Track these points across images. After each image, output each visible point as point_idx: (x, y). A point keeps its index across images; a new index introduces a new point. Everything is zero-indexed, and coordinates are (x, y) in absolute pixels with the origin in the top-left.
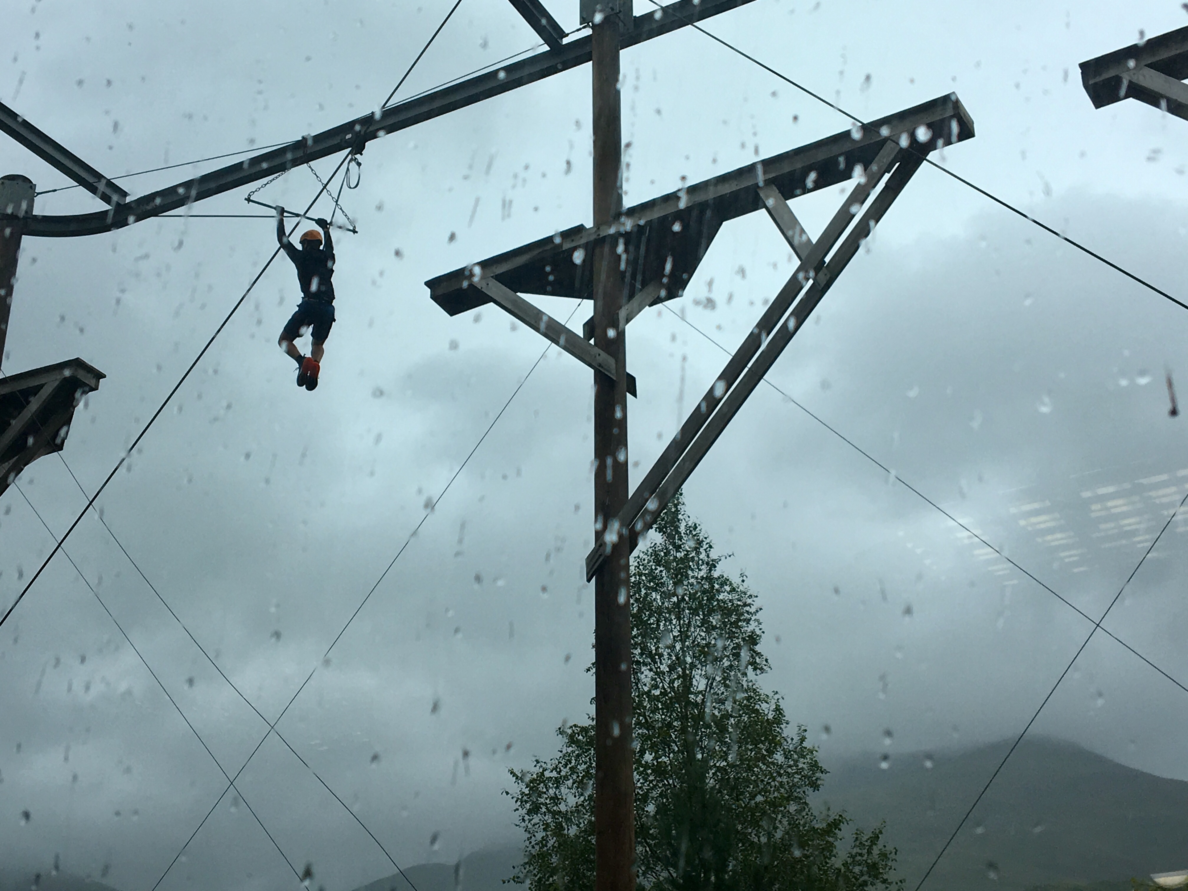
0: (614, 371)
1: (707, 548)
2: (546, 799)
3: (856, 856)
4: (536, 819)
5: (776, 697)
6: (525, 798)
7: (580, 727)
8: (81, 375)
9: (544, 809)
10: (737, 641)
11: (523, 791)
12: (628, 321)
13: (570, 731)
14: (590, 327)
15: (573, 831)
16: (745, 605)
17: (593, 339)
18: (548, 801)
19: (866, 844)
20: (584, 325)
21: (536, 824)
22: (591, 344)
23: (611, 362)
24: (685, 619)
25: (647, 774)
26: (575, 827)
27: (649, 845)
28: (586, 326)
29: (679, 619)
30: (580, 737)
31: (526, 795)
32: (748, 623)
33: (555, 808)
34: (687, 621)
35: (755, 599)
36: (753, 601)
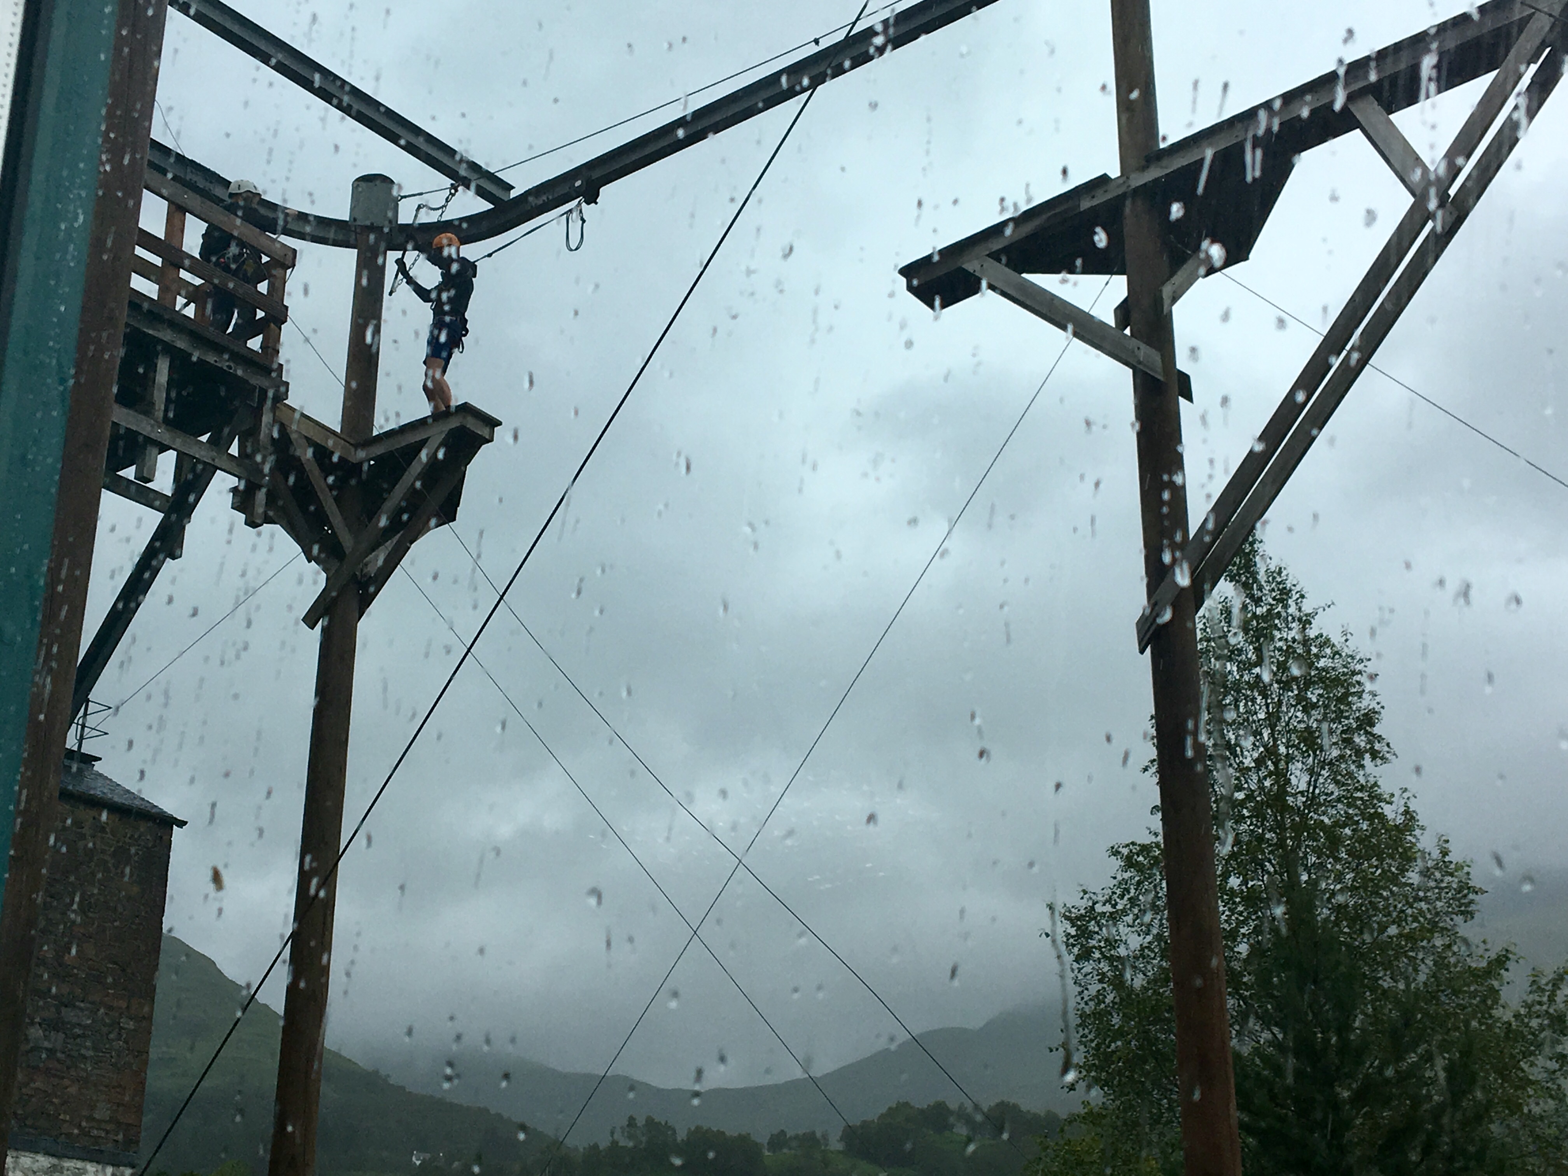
0: (1160, 370)
1: (1297, 599)
2: (1100, 941)
3: (1533, 1005)
4: (1088, 967)
5: (1406, 795)
6: (1071, 940)
7: (1139, 845)
8: (471, 424)
9: (1097, 955)
10: (1346, 722)
11: (1068, 931)
12: (1174, 300)
13: (1125, 851)
14: (1124, 312)
15: (1139, 982)
16: (1354, 673)
17: (1129, 328)
18: (1102, 944)
19: (1547, 988)
20: (1116, 310)
21: (1089, 974)
22: (1126, 335)
23: (1156, 357)
24: (1274, 696)
25: (1234, 903)
26: (1141, 976)
27: (1241, 997)
28: (1119, 312)
29: (1265, 697)
30: (1141, 858)
31: (1073, 937)
32: (1360, 697)
33: (1112, 952)
34: (1276, 700)
35: (1368, 663)
36: (1365, 666)
